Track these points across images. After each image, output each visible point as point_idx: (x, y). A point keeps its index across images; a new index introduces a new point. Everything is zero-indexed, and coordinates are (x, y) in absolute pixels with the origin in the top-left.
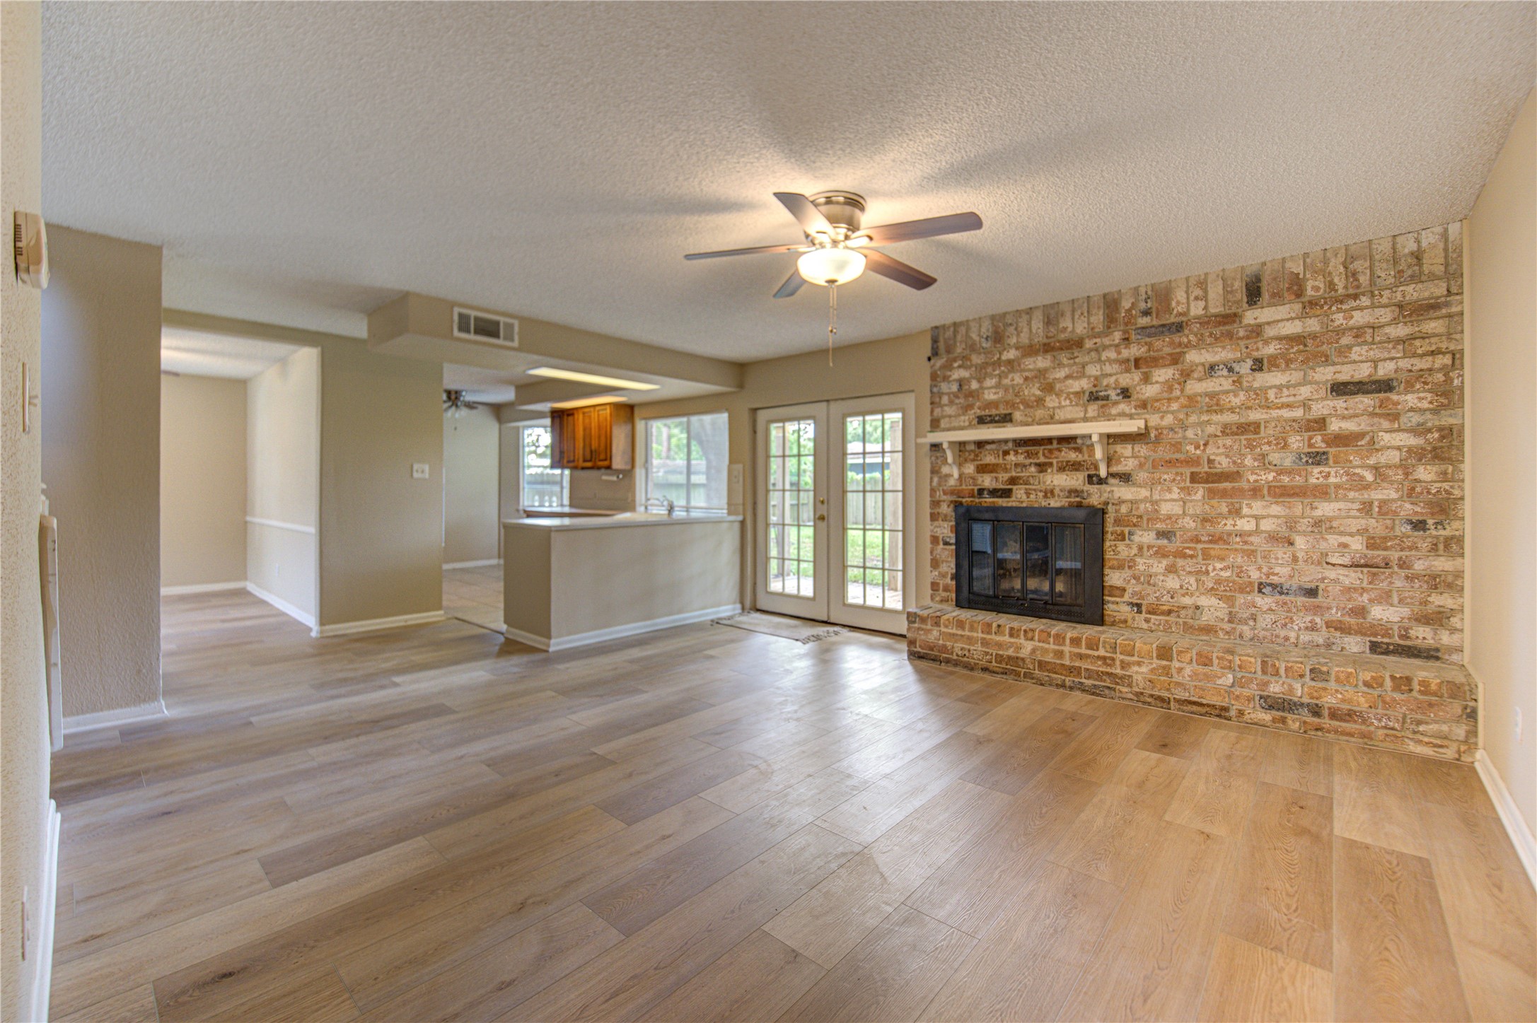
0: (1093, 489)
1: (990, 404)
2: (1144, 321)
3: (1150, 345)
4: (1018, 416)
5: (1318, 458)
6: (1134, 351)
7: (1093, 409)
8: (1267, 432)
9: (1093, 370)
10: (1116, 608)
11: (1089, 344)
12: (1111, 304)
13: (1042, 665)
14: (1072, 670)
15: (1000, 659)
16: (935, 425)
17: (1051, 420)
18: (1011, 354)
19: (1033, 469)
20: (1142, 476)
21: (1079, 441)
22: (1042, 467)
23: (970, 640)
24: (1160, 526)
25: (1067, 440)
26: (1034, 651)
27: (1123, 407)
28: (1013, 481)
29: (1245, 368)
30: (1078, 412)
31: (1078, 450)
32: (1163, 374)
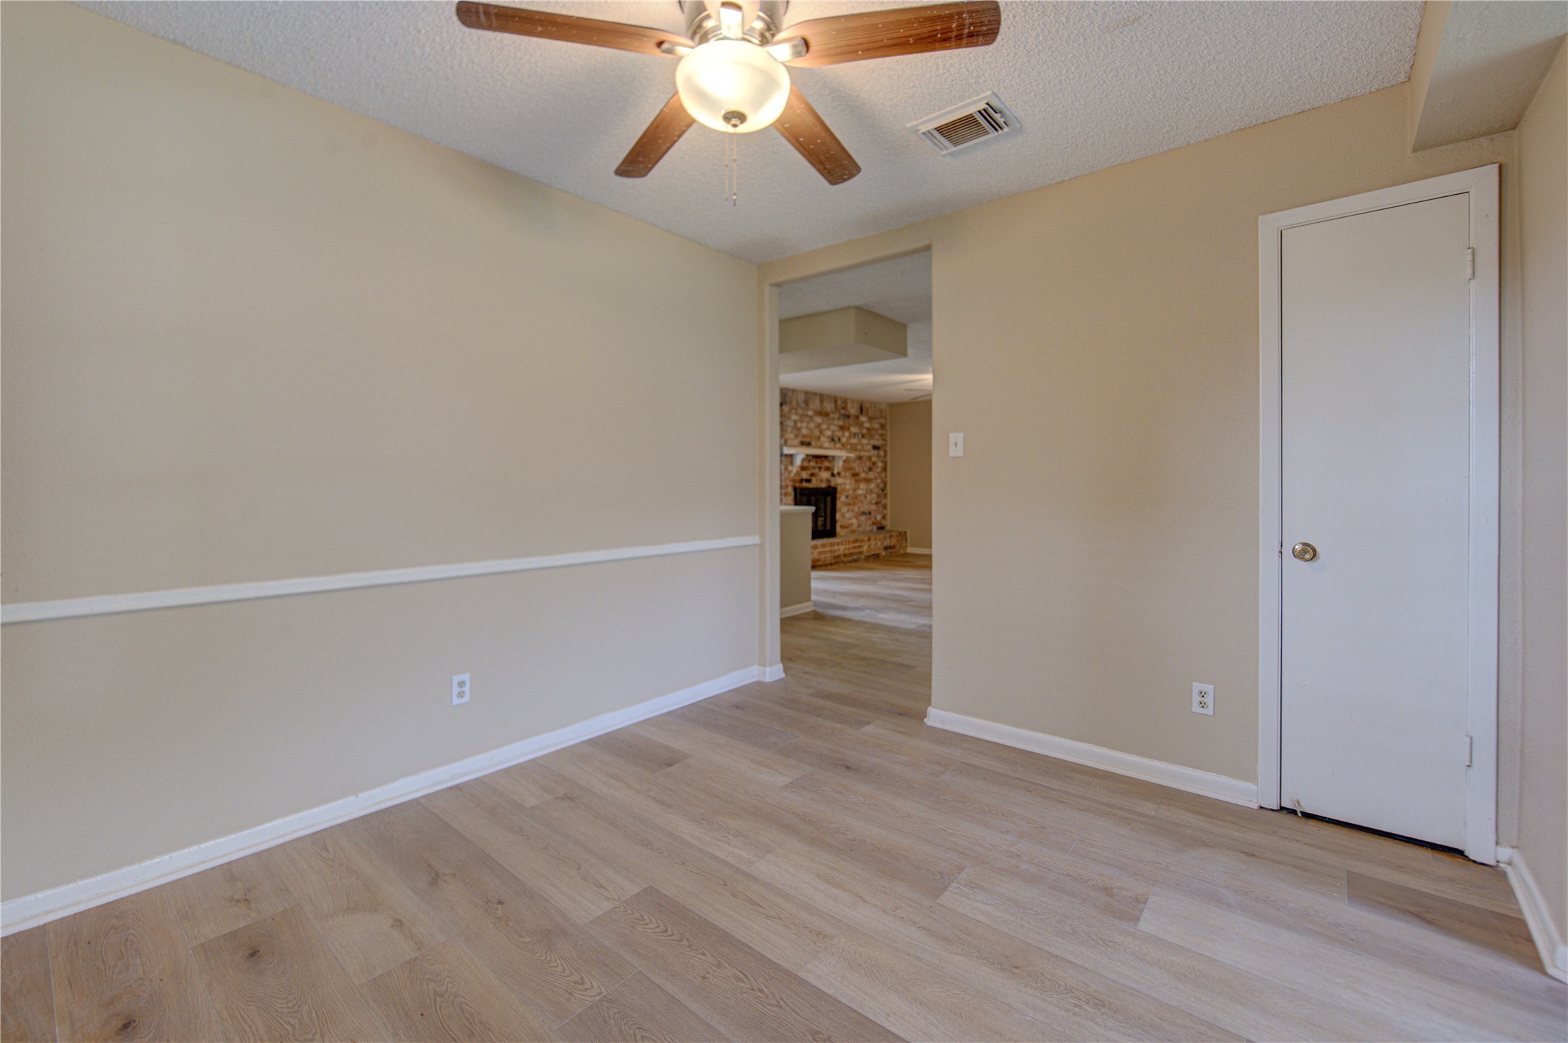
0: (832, 479)
1: (804, 436)
2: (843, 411)
3: (844, 421)
4: (813, 443)
5: (870, 469)
6: (841, 423)
7: (832, 445)
8: (864, 459)
9: (832, 428)
10: (838, 529)
11: (831, 416)
12: (835, 399)
13: (845, 555)
14: (852, 554)
15: (835, 557)
16: (786, 443)
17: (821, 447)
18: (810, 413)
19: (817, 470)
20: (843, 474)
21: (830, 458)
22: (820, 468)
23: (826, 552)
24: (846, 493)
25: (826, 457)
26: (845, 549)
27: (839, 445)
28: (812, 475)
29: (860, 436)
30: (827, 445)
31: (829, 461)
32: (847, 434)
